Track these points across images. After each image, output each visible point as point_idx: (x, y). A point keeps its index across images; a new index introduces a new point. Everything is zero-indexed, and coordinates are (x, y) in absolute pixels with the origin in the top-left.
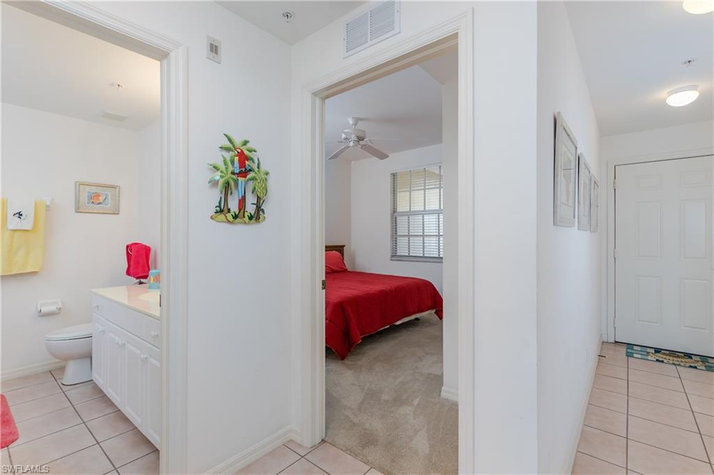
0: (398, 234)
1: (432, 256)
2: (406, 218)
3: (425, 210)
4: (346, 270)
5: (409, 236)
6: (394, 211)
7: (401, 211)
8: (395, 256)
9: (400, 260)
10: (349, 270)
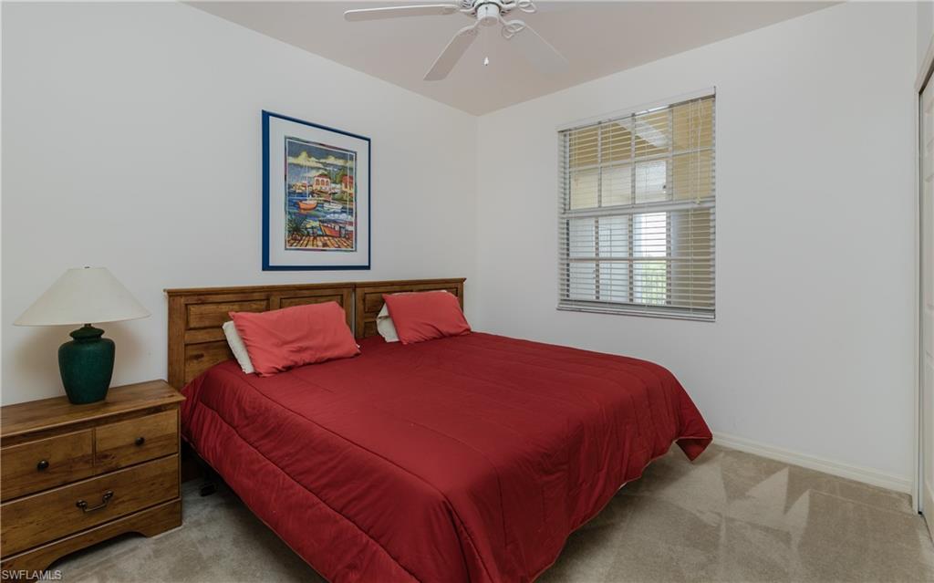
0: (572, 255)
1: (654, 302)
2: (592, 222)
3: (634, 206)
4: (468, 330)
5: (597, 260)
6: (566, 208)
7: (575, 208)
8: (568, 302)
9: (580, 311)
10: (472, 330)
